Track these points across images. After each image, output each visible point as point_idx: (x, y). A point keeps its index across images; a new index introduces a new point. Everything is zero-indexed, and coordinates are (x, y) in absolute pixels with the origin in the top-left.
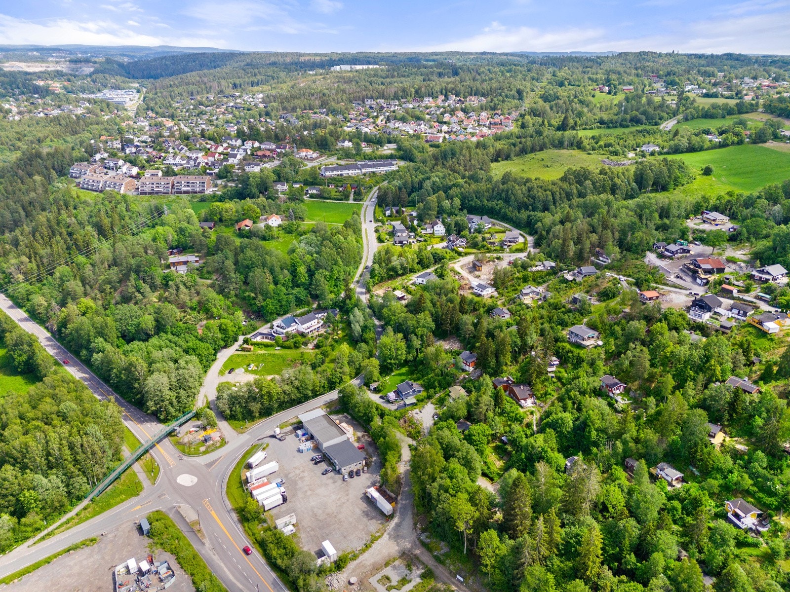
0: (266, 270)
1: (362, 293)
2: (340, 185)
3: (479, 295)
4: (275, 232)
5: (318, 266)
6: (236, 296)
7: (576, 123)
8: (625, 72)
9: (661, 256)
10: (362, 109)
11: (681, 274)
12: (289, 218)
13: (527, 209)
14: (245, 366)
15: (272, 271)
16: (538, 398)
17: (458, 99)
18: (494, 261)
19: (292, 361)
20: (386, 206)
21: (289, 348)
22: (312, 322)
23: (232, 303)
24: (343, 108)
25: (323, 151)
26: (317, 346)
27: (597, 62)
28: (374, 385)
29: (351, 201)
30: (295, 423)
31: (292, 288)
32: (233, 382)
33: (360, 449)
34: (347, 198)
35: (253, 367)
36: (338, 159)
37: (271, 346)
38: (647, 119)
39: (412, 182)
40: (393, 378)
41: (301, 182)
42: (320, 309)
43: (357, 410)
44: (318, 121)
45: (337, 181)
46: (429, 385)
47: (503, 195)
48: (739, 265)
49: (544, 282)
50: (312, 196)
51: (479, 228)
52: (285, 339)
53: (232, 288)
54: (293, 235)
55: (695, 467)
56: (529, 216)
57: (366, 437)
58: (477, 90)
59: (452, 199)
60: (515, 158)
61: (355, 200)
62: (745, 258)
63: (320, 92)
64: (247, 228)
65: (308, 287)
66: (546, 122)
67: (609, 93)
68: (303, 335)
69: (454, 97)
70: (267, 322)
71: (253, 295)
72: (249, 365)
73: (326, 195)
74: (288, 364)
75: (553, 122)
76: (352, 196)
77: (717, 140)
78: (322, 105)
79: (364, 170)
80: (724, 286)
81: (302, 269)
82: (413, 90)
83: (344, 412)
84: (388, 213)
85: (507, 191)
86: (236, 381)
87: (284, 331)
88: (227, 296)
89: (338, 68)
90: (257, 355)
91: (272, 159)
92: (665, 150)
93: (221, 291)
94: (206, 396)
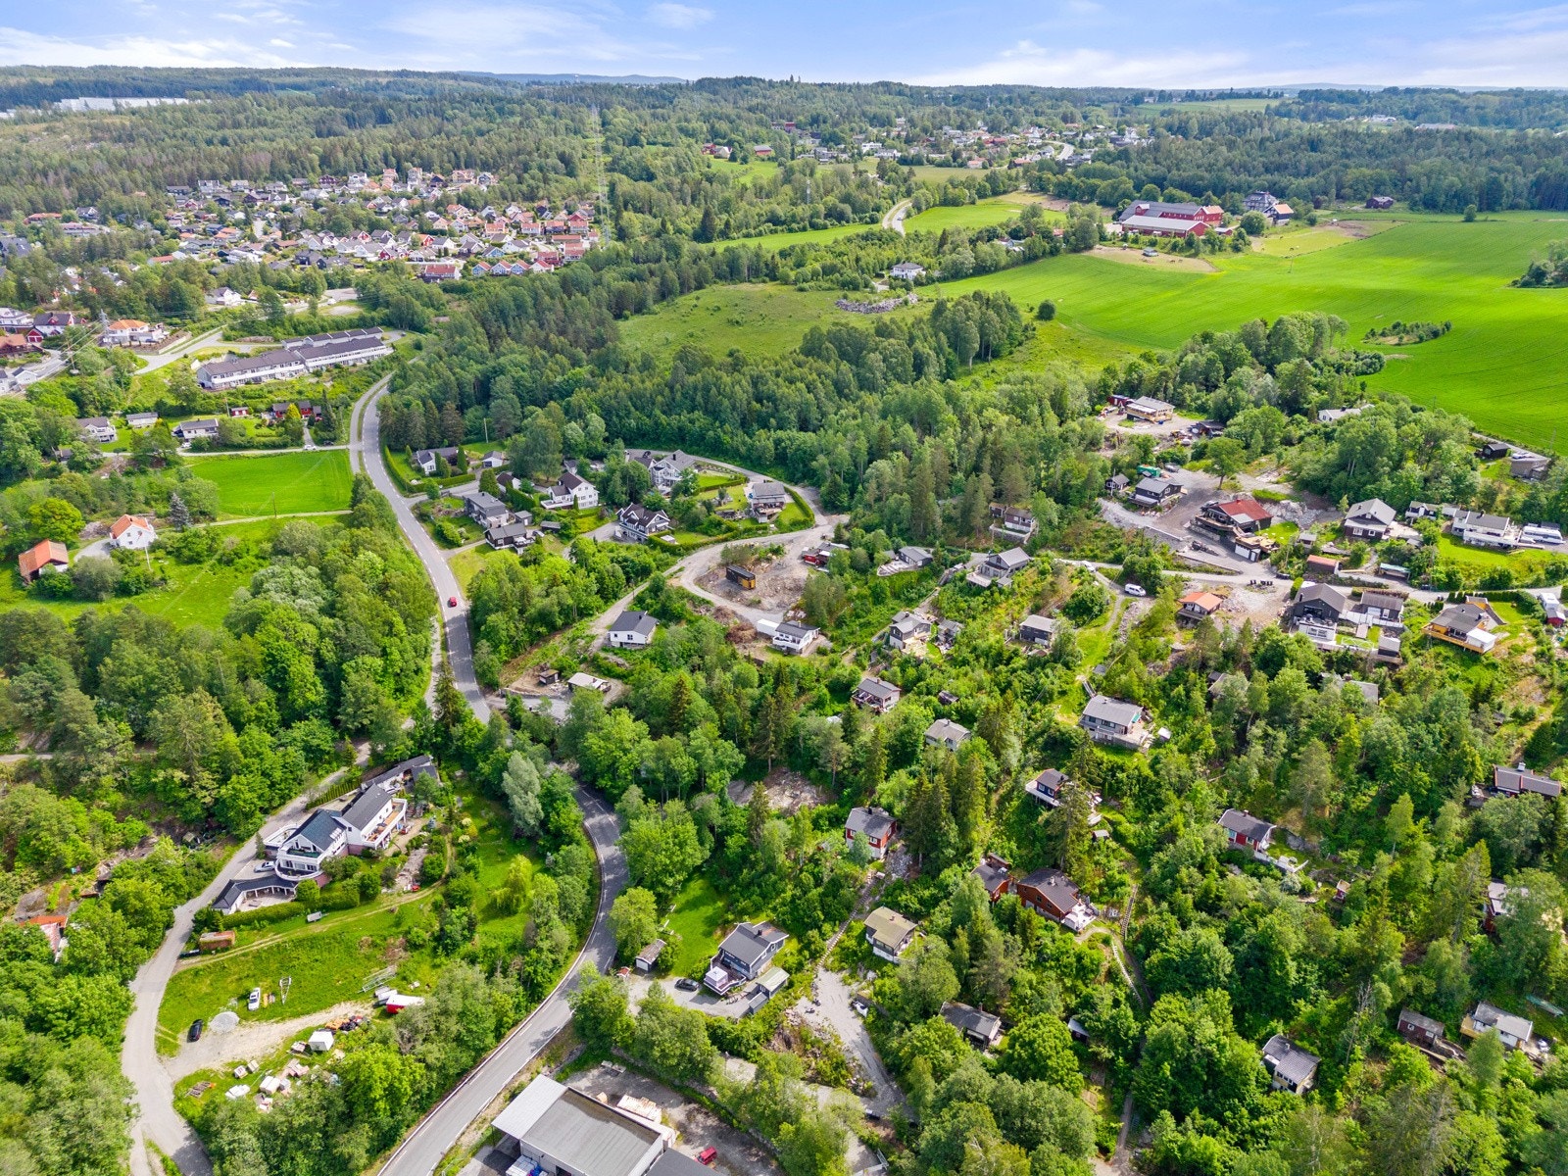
0: (200, 693)
1: (472, 695)
2: (263, 407)
3: (789, 652)
4: (150, 566)
5: (346, 650)
6: (121, 787)
7: (727, 224)
8: (739, 117)
9: (1132, 505)
10: (198, 206)
11: (1200, 542)
12: (175, 519)
13: (765, 426)
14: (233, 1002)
15: (214, 690)
16: (1093, 899)
17: (430, 175)
18: (769, 560)
19: (374, 945)
20: (414, 450)
21: (347, 906)
22: (383, 813)
23: (113, 810)
24: (147, 204)
25: (176, 320)
26: (424, 879)
27: (663, 97)
28: (646, 957)
29: (310, 447)
30: (482, 1145)
31: (286, 724)
32: (217, 1065)
33: (707, 1161)
34: (297, 439)
35: (259, 997)
36: (227, 339)
37: (292, 914)
38: (854, 211)
39: (460, 385)
40: (681, 920)
41: (147, 410)
42: (382, 764)
43: (656, 1053)
44: (99, 241)
45: (248, 399)
46: (798, 920)
47: (699, 398)
48: (1286, 507)
49: (921, 596)
50: (197, 447)
51: (686, 481)
52: (324, 881)
53: (103, 769)
54: (206, 566)
55: (1541, 996)
56: (778, 442)
57: (700, 1118)
58: (469, 155)
59: (582, 415)
60: (656, 308)
61: (320, 442)
62: (1287, 491)
63: (61, 165)
64: (60, 569)
65: (331, 713)
66: (669, 226)
67: (733, 158)
68: (368, 855)
69: (420, 173)
70: (238, 840)
71: (179, 775)
72: (245, 997)
73: (237, 439)
74: (368, 958)
75: (682, 223)
76: (307, 435)
77: (1017, 248)
78: (81, 198)
79: (311, 363)
80: (1312, 558)
81: (303, 668)
82: (315, 157)
83: (597, 1061)
84: (429, 466)
85: (707, 389)
86: (227, 1057)
87: (317, 861)
88: (88, 797)
89: (75, 104)
90: (257, 955)
91: (35, 354)
92: (936, 274)
93: (65, 784)
94: (150, 1145)
